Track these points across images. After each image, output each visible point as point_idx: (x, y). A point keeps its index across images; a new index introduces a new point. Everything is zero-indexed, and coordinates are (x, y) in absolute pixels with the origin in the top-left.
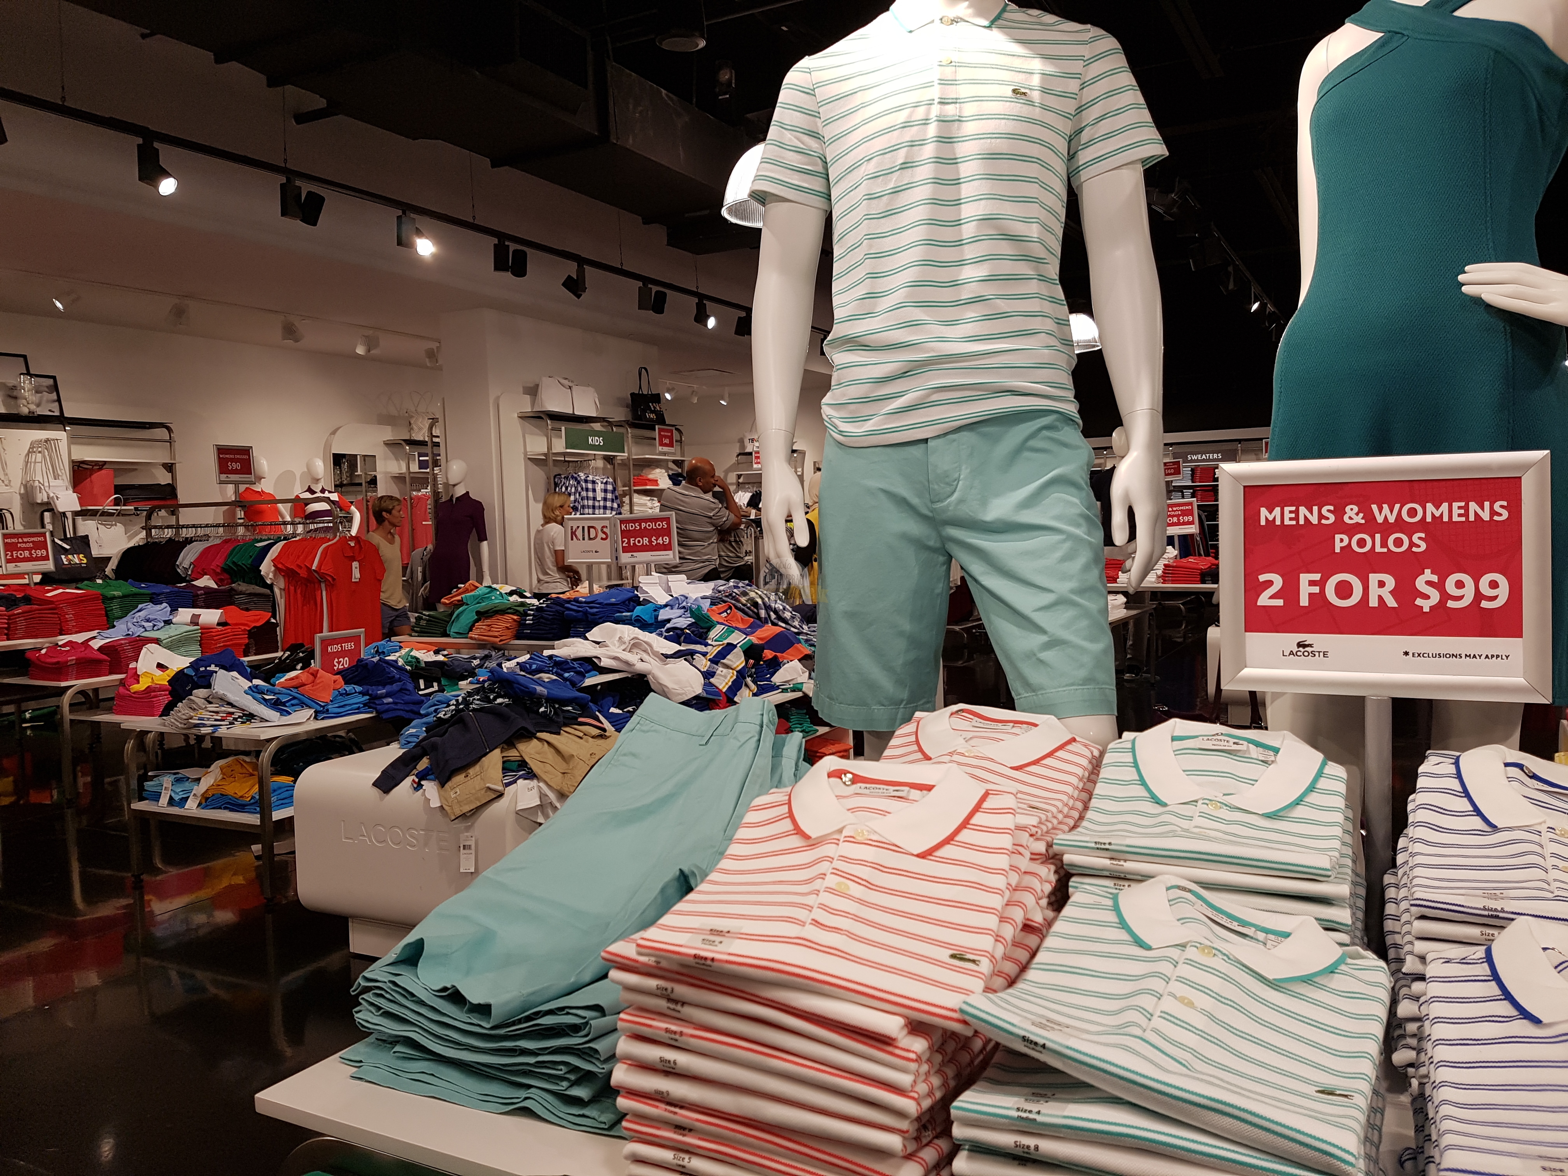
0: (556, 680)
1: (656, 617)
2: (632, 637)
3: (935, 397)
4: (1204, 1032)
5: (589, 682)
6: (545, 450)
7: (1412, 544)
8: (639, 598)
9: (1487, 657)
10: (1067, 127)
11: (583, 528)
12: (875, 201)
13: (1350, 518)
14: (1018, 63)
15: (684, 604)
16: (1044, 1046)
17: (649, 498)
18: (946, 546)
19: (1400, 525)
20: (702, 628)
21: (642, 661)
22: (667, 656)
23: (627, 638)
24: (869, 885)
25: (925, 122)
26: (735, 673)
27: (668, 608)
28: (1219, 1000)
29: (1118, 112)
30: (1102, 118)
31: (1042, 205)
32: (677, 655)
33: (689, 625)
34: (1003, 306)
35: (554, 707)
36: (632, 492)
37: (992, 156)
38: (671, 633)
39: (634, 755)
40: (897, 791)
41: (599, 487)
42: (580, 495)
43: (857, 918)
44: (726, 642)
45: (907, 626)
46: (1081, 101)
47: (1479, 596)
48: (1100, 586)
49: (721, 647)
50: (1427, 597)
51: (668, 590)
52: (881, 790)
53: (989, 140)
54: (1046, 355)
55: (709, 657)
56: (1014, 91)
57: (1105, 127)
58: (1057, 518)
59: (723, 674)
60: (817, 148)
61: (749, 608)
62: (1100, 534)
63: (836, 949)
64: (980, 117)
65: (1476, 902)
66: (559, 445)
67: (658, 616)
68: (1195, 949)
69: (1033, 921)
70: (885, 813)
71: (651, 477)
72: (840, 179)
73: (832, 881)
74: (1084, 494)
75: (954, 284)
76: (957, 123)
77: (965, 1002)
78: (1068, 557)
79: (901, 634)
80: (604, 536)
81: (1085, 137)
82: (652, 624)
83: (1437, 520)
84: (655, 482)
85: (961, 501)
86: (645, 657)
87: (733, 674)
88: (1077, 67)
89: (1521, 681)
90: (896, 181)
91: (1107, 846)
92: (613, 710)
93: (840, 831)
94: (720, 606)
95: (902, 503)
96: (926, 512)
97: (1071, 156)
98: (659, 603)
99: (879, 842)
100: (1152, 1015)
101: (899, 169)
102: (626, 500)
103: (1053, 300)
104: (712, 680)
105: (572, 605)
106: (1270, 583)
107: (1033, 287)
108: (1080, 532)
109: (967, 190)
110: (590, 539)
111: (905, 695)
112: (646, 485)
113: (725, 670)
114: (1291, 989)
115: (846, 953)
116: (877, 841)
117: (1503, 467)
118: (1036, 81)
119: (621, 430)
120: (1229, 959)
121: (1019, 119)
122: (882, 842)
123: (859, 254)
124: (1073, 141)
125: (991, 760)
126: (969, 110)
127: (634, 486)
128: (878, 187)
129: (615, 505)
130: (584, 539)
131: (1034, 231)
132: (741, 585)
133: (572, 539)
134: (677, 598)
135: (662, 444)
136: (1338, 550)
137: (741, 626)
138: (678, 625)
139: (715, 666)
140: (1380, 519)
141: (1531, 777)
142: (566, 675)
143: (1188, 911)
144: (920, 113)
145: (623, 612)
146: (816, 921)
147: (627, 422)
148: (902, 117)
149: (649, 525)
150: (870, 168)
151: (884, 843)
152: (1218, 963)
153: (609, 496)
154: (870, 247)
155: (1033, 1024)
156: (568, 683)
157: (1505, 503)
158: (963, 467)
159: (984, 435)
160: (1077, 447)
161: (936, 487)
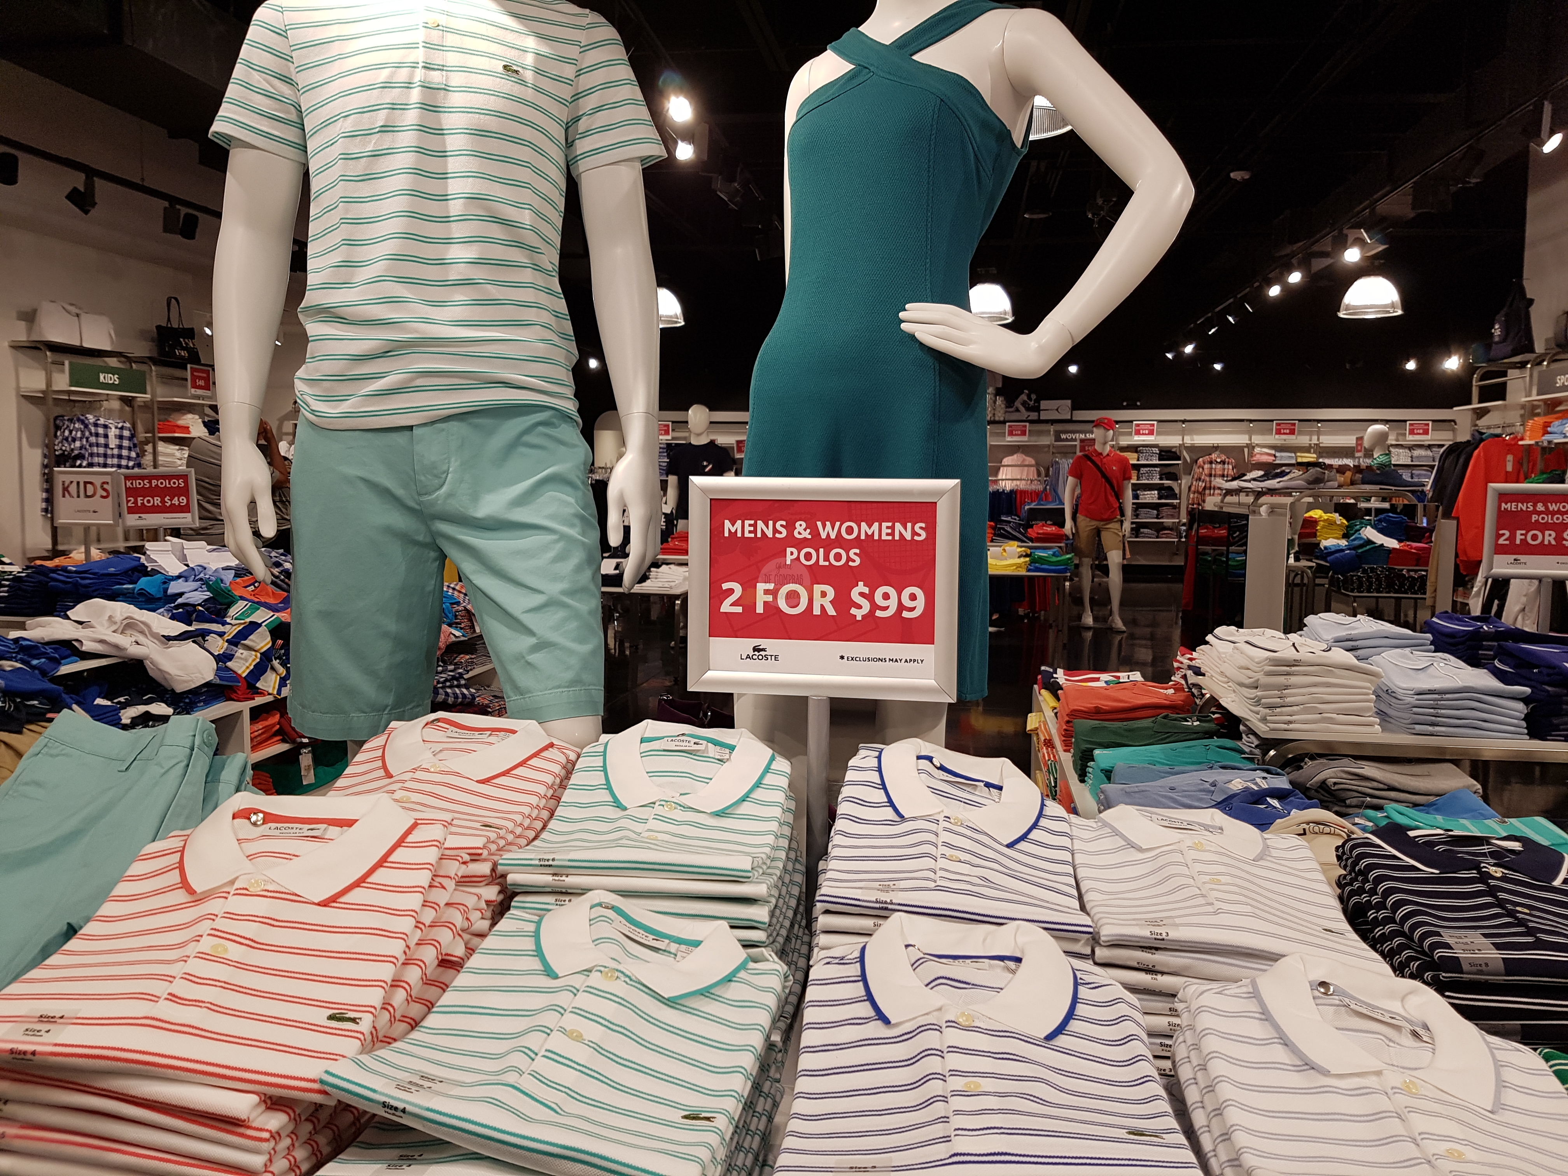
0: (21, 668)
1: (166, 590)
2: (126, 615)
3: (420, 382)
4: (586, 1067)
5: (65, 669)
6: (43, 386)
7: (849, 559)
8: (147, 567)
9: (906, 661)
10: (564, 114)
11: (78, 483)
12: (350, 162)
13: (799, 533)
14: (510, 38)
15: (202, 575)
16: (404, 1111)
17: (177, 447)
18: (437, 541)
19: (839, 541)
20: (221, 604)
21: (137, 643)
22: (169, 638)
23: (118, 617)
24: (253, 944)
25: (408, 85)
26: (259, 655)
27: (180, 580)
28: (609, 1028)
29: (614, 106)
30: (599, 109)
31: (535, 191)
32: (183, 637)
33: (205, 601)
34: (494, 292)
35: (14, 702)
36: (157, 439)
37: (481, 133)
38: (181, 610)
39: (37, 784)
40: (312, 829)
41: (113, 432)
42: (87, 441)
43: (226, 986)
44: (248, 620)
45: (392, 626)
46: (577, 88)
47: (901, 607)
48: (592, 587)
49: (242, 626)
50: (859, 607)
51: (183, 559)
52: (294, 830)
53: (477, 116)
54: (541, 349)
55: (226, 637)
56: (505, 67)
57: (602, 119)
58: (552, 517)
59: (243, 656)
60: (290, 95)
61: (282, 580)
62: (597, 534)
63: (190, 1026)
64: (467, 89)
65: (870, 896)
66: (62, 382)
67: (167, 589)
68: (599, 974)
69: (452, 956)
70: (289, 856)
71: (181, 422)
72: (315, 132)
73: (207, 944)
74: (580, 494)
75: (441, 262)
76: (443, 91)
77: (327, 1072)
78: (560, 558)
79: (386, 635)
80: (105, 494)
81: (582, 125)
82: (160, 599)
83: (870, 537)
84: (186, 429)
85: (450, 495)
86: (141, 639)
87: (256, 656)
88: (573, 52)
89: (932, 682)
90: (375, 143)
91: (551, 863)
92: (99, 701)
93: (232, 882)
94: (246, 578)
95: (385, 493)
96: (412, 504)
97: (569, 144)
98: (170, 574)
99: (277, 892)
100: (536, 1054)
101: (379, 132)
102: (149, 448)
103: (550, 292)
104: (229, 664)
105: (59, 574)
106: (731, 591)
107: (527, 276)
108: (574, 532)
109: (453, 165)
110: (87, 496)
111: (390, 700)
112: (175, 432)
113: (246, 653)
114: (686, 1004)
115: (202, 1030)
116: (274, 892)
117: (923, 492)
118: (529, 60)
119: (143, 367)
120: (631, 980)
121: (509, 97)
122: (280, 892)
123: (334, 218)
124: (570, 129)
125: (457, 774)
126: (456, 80)
127: (159, 433)
128: (355, 147)
129: (133, 454)
130: (78, 496)
131: (526, 218)
132: (273, 554)
133: (64, 496)
134: (193, 569)
135: (195, 386)
136: (788, 562)
137: (271, 601)
138: (191, 601)
139: (235, 648)
140: (824, 536)
141: (938, 768)
142: (35, 662)
143: (606, 930)
144: (402, 75)
145: (124, 584)
146: (174, 996)
147: (149, 358)
148: (383, 75)
149: (162, 483)
150: (347, 125)
151: (282, 893)
152: (619, 988)
153: (126, 443)
154: (347, 211)
155: (398, 1087)
156: (37, 672)
157: (923, 525)
158: (453, 459)
159: (476, 426)
160: (574, 446)
161: (423, 478)
